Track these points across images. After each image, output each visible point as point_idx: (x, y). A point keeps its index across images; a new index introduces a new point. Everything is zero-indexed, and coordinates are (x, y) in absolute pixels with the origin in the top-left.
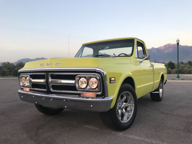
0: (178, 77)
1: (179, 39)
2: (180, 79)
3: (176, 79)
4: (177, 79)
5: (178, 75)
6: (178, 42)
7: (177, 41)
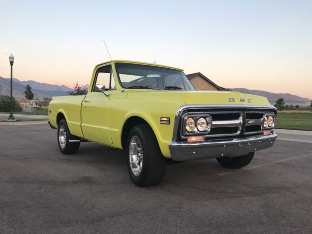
0: (11, 117)
1: (14, 56)
2: (15, 120)
3: (7, 120)
4: (11, 120)
5: (11, 114)
6: (11, 60)
7: (10, 58)
